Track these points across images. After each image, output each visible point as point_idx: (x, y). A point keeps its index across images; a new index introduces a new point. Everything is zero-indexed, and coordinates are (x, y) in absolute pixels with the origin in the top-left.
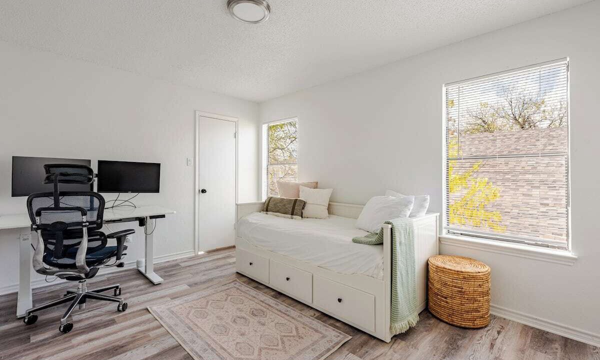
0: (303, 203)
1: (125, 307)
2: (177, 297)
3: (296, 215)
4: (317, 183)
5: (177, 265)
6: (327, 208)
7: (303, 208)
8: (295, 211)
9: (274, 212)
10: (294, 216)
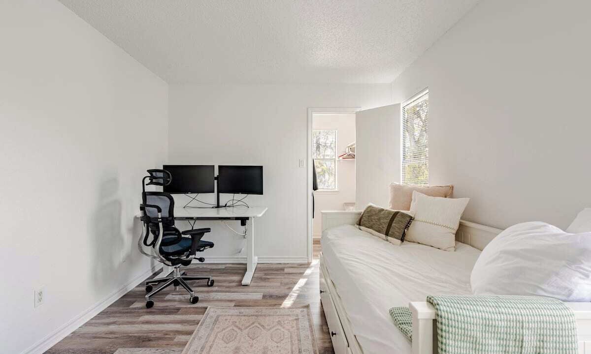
0: (408, 219)
1: (195, 300)
2: (250, 306)
3: (391, 236)
4: (453, 187)
5: (283, 269)
6: (455, 232)
7: (407, 227)
8: (391, 230)
9: (366, 227)
10: (389, 238)
